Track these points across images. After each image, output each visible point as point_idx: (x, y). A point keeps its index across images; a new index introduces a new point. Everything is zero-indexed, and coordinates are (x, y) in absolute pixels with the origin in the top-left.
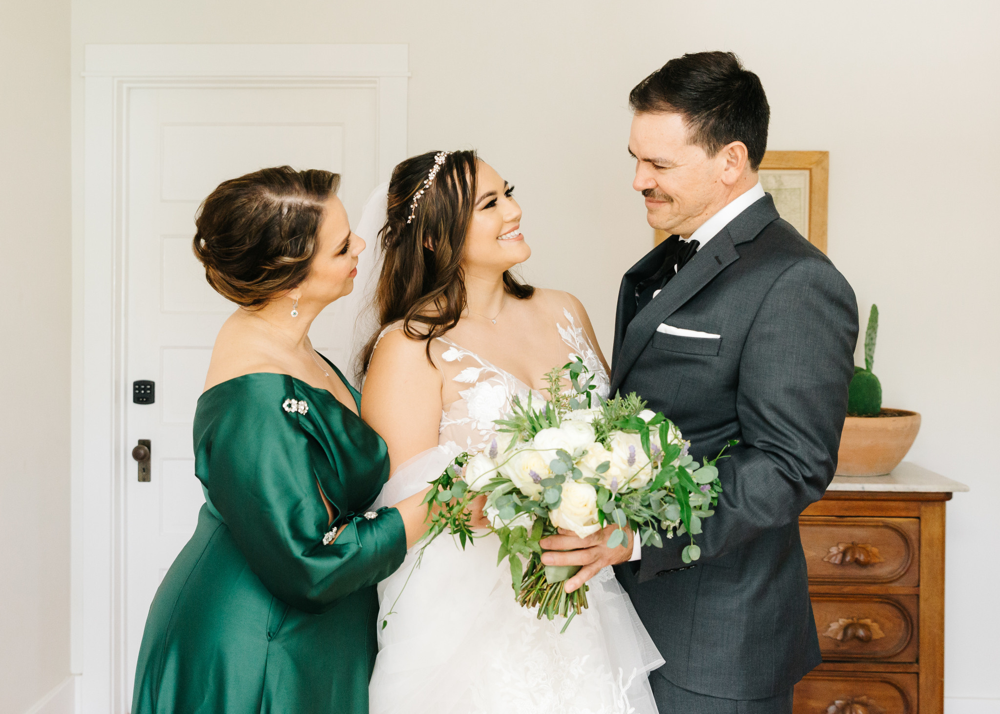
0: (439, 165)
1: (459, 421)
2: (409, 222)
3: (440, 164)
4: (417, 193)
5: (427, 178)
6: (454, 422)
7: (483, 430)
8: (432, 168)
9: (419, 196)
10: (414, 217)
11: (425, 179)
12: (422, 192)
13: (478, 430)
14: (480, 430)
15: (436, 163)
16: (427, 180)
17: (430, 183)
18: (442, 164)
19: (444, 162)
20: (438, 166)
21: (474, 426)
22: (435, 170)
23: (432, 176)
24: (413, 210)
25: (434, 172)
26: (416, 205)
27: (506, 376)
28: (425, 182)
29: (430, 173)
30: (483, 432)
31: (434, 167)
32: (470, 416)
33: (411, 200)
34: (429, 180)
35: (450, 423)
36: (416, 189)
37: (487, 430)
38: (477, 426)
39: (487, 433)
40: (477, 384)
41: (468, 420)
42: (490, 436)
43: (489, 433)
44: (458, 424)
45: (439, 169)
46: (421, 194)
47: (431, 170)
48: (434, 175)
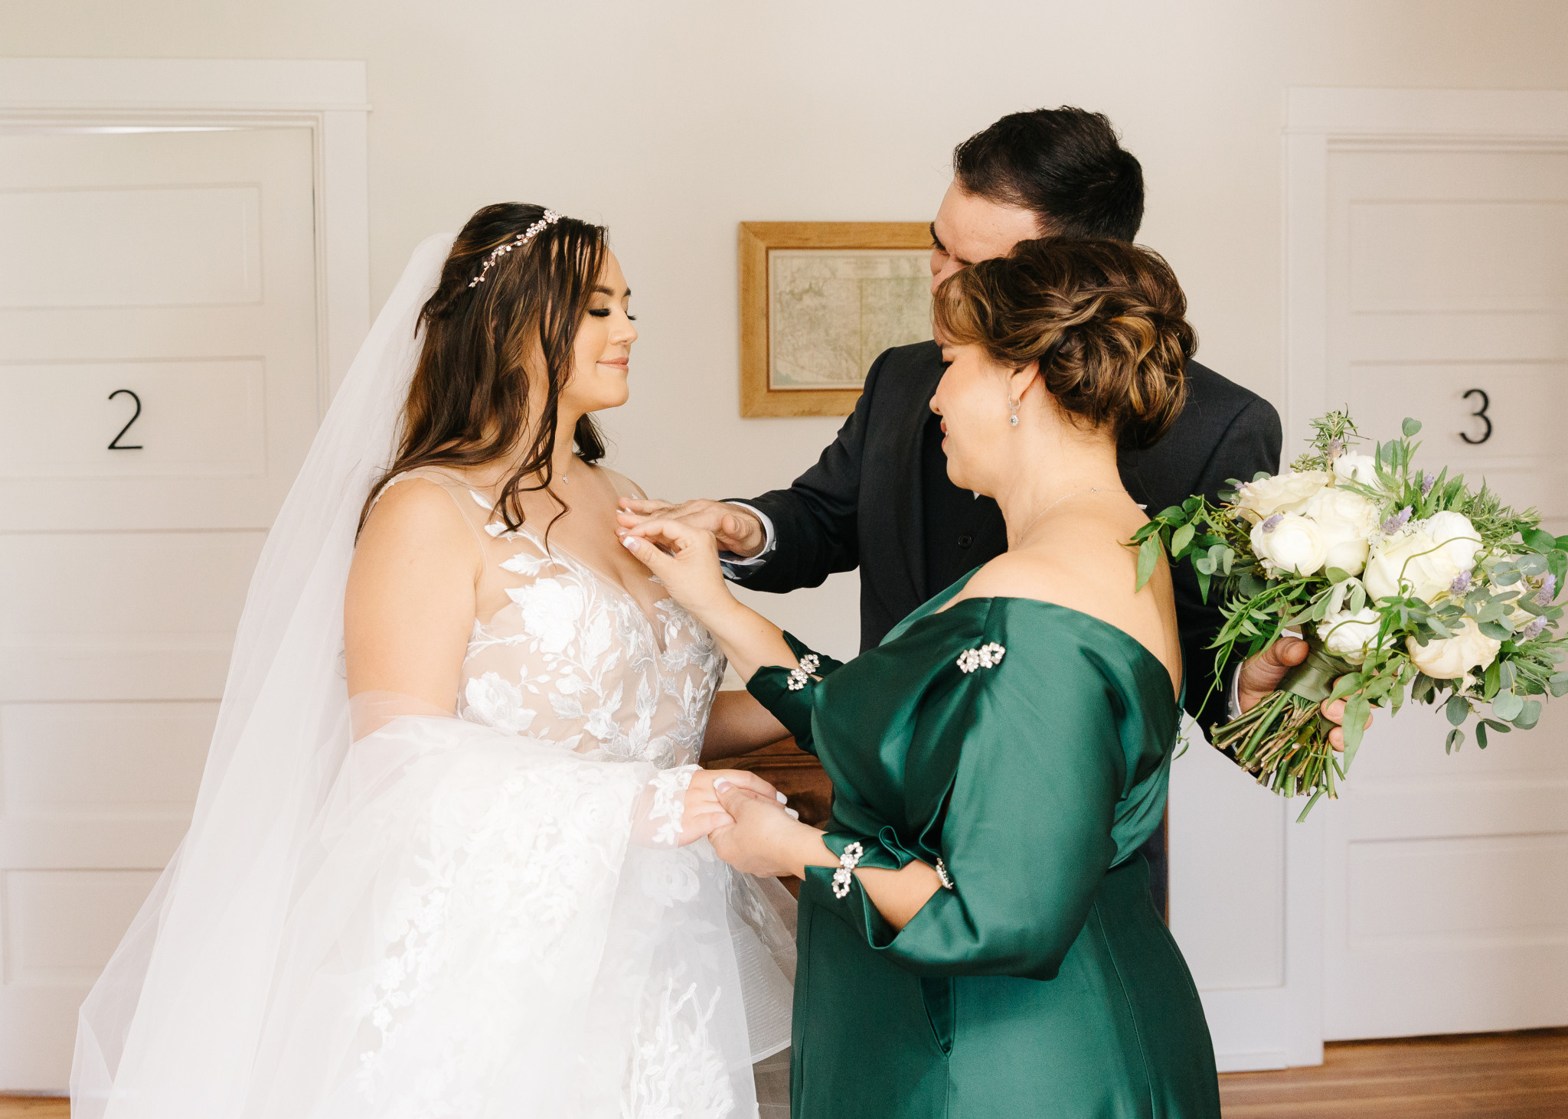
0: (547, 223)
1: (509, 640)
2: (472, 285)
3: (550, 221)
4: (500, 248)
5: (525, 232)
6: (500, 641)
7: (548, 653)
8: (536, 222)
9: (501, 253)
10: (482, 279)
11: (520, 233)
12: (509, 248)
13: (541, 653)
14: (543, 654)
15: (544, 219)
16: (523, 236)
17: (525, 241)
18: (552, 224)
19: (555, 222)
20: (545, 223)
21: (533, 647)
22: (539, 226)
23: (532, 232)
24: (486, 269)
25: (536, 228)
26: (493, 264)
27: (582, 573)
28: (519, 237)
29: (530, 227)
30: (548, 658)
31: (540, 222)
32: (526, 630)
33: (487, 254)
34: (525, 236)
35: (493, 642)
36: (501, 241)
37: (554, 654)
38: (539, 647)
39: (554, 659)
40: (538, 580)
41: (524, 638)
42: (557, 664)
43: (557, 659)
44: (507, 644)
45: (545, 228)
46: (506, 252)
47: (532, 225)
48: (534, 233)
